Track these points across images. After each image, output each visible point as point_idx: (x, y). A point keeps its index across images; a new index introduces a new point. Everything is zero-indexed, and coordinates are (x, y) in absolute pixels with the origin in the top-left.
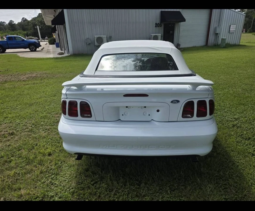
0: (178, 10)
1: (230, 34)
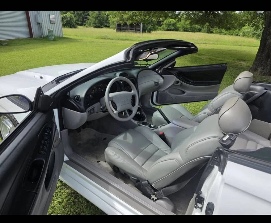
1: (52, 24)
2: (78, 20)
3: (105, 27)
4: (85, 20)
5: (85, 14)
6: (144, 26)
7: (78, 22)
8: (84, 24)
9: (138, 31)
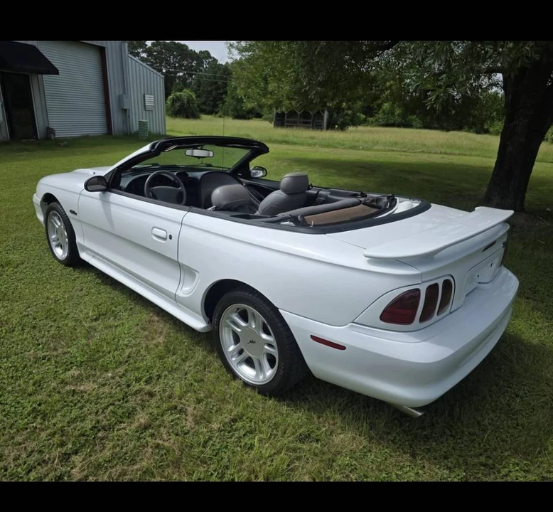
0: (29, 43)
1: (147, 112)
2: (204, 103)
3: (256, 117)
4: (218, 102)
5: (219, 92)
6: (330, 117)
7: (204, 107)
8: (217, 110)
9: (318, 126)
